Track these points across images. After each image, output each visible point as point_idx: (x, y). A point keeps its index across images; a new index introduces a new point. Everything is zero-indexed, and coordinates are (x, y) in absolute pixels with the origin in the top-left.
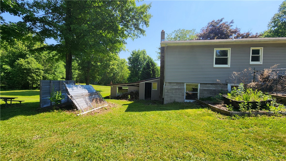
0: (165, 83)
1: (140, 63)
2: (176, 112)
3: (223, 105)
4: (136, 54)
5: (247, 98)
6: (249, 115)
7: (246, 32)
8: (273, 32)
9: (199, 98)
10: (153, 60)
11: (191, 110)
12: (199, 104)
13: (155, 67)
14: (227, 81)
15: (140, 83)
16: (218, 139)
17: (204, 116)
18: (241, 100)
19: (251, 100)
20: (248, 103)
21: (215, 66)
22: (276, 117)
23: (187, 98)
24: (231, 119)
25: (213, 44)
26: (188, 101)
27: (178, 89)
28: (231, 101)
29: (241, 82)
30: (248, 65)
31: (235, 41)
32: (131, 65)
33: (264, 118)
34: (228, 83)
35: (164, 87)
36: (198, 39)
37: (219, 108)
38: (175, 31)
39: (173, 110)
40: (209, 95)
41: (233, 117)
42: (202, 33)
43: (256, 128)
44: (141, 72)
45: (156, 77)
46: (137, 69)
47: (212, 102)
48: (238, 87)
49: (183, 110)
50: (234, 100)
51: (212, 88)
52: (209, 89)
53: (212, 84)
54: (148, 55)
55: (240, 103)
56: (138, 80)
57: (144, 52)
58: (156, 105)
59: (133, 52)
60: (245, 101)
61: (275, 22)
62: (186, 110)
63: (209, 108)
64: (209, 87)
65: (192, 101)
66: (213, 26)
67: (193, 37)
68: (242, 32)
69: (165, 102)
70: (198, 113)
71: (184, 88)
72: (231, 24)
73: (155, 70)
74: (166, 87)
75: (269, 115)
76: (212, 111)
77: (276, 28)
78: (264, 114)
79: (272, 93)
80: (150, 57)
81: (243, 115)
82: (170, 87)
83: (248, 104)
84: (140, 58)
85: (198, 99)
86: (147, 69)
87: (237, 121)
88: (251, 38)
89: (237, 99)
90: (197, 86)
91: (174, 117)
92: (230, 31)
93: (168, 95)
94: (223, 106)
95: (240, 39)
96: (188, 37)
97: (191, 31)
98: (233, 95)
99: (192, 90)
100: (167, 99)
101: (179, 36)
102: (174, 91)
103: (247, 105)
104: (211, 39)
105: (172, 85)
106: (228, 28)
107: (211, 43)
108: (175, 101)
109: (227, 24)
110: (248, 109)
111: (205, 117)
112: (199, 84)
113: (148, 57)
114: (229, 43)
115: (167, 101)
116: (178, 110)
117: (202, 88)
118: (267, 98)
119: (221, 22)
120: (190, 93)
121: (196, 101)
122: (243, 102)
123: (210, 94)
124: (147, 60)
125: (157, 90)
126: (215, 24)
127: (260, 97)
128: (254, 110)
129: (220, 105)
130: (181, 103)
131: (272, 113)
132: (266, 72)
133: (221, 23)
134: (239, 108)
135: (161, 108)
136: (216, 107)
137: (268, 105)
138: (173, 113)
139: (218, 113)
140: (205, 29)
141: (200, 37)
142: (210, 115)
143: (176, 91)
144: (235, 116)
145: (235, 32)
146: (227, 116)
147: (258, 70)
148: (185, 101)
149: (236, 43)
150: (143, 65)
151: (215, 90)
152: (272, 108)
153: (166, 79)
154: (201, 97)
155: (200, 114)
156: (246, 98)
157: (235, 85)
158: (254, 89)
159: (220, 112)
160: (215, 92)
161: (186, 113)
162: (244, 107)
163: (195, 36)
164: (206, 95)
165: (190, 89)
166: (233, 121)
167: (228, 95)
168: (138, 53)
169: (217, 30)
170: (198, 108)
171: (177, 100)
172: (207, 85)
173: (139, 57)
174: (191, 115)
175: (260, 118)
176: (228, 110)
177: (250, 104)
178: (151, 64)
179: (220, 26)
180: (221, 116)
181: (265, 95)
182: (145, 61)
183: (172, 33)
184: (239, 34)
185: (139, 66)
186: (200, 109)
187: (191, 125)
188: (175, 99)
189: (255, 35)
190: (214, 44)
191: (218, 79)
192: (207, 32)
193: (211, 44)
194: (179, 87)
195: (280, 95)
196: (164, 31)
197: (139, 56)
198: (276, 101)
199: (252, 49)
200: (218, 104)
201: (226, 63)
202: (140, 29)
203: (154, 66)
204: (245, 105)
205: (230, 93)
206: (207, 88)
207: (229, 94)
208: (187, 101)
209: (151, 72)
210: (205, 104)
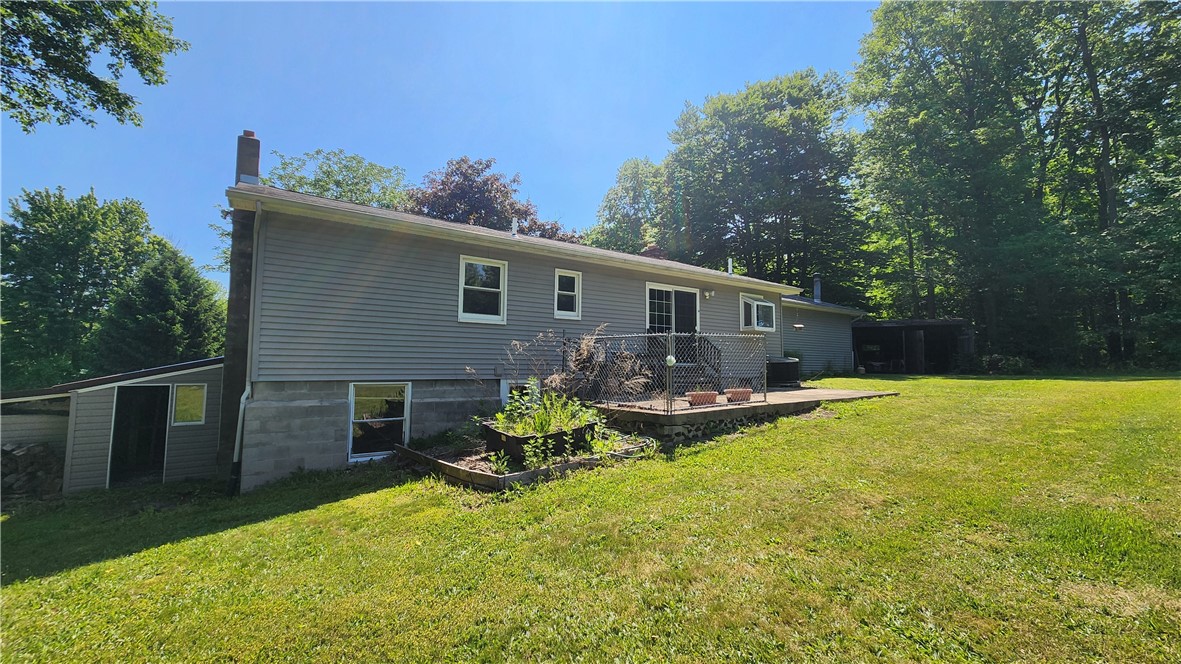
0: (248, 389)
1: (93, 273)
2: (298, 524)
3: (483, 455)
4: (61, 217)
5: (544, 423)
6: (548, 476)
7: (551, 221)
8: (607, 234)
9: (407, 439)
10: (195, 265)
11: (372, 495)
12: (407, 465)
13: (205, 303)
14: (499, 372)
15: (80, 391)
16: (451, 590)
17: (415, 512)
18: (530, 433)
19: (552, 429)
20: (546, 438)
21: (465, 317)
22: (603, 470)
23: (359, 446)
24: (502, 501)
25: (456, 240)
26: (363, 458)
27: (320, 411)
28: (504, 438)
29: (530, 372)
30: (552, 321)
31: (518, 243)
32: (12, 278)
33: (579, 476)
34: (500, 376)
35: (242, 407)
36: (413, 211)
37: (471, 468)
38: (318, 153)
39: (285, 512)
40: (444, 425)
41: (508, 493)
42: (430, 191)
43: (559, 515)
44: (96, 326)
45: (207, 355)
46: (67, 307)
47: (451, 450)
48: (525, 388)
49: (337, 504)
50: (511, 433)
51: (454, 396)
52: (443, 400)
53: (453, 382)
54: (158, 232)
55: (525, 441)
56: (70, 373)
57: (128, 216)
58: (187, 508)
59: (31, 200)
60: (539, 435)
61: (610, 209)
62: (349, 500)
63: (438, 476)
64: (445, 392)
65: (378, 456)
66: (465, 176)
67: (395, 197)
68: (543, 218)
69: (247, 482)
70: (398, 503)
71: (346, 406)
72: (515, 186)
73: (202, 316)
74: (253, 405)
75: (590, 465)
76: (448, 483)
77: (612, 225)
78: (580, 465)
79: (599, 403)
80: (171, 244)
81: (533, 479)
82: (281, 404)
83: (545, 443)
84: (96, 241)
85: (406, 446)
86: (148, 308)
87: (516, 504)
88: (562, 240)
89: (519, 430)
90: (402, 392)
91: (284, 547)
92: (511, 205)
93: (264, 445)
94: (483, 459)
95: (534, 239)
96: (376, 190)
97: (390, 171)
98: (510, 418)
99: (384, 410)
100: (256, 464)
101: (340, 178)
102: (298, 422)
103: (543, 445)
104: (456, 220)
105: (290, 392)
106: (506, 195)
107: (449, 232)
108: (300, 469)
109: (502, 181)
110: (545, 459)
111: (422, 515)
112: (410, 383)
113: (159, 243)
114: (504, 244)
115: (257, 474)
116: (313, 506)
117: (418, 401)
118: (588, 416)
119: (487, 170)
120: (377, 422)
121: (395, 456)
122: (532, 437)
123: (448, 421)
124: (150, 264)
125: (202, 422)
126: (470, 171)
127: (573, 416)
128: (559, 459)
129: (474, 458)
130: (329, 472)
131: (597, 460)
132: (587, 343)
133: (488, 173)
134: (524, 458)
135: (214, 520)
136: (463, 466)
137: (589, 439)
138: (281, 529)
139: (466, 486)
140: (440, 178)
141: (420, 202)
142: (438, 502)
143: (308, 419)
144: (511, 489)
145: (523, 214)
146: (490, 495)
147: (569, 335)
148: (351, 460)
149: (521, 250)
150: (120, 285)
151: (463, 403)
152: (598, 445)
153: (254, 369)
154: (416, 436)
155: (402, 507)
156: (542, 423)
157: (519, 381)
158: (560, 392)
159: (473, 484)
160: (462, 411)
161: (345, 515)
162: (536, 455)
163: (401, 192)
164: (434, 425)
165: (378, 406)
166: (507, 505)
167: (497, 419)
168: (80, 213)
169: (476, 193)
170: (401, 482)
171: (312, 462)
172: (438, 388)
173: (88, 237)
174: (367, 520)
175: (571, 480)
176: (496, 472)
177: (550, 441)
178: (175, 286)
179: (485, 183)
180: (472, 497)
181: (584, 409)
182: (136, 264)
183: (306, 158)
184: (535, 223)
185: (84, 285)
186: (407, 486)
187: (361, 563)
188: (303, 459)
189: (570, 234)
190: (461, 240)
191: (468, 365)
192: (444, 189)
193: (447, 238)
194: (326, 404)
195: (613, 406)
196: (256, 137)
197: (93, 230)
198: (606, 424)
199: (559, 272)
200: (470, 454)
201: (494, 310)
202: (95, 83)
203: (195, 295)
204: (536, 447)
205: (502, 412)
206: (438, 400)
207: (499, 416)
208: (360, 460)
209: (178, 329)
210: (428, 462)
